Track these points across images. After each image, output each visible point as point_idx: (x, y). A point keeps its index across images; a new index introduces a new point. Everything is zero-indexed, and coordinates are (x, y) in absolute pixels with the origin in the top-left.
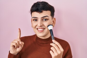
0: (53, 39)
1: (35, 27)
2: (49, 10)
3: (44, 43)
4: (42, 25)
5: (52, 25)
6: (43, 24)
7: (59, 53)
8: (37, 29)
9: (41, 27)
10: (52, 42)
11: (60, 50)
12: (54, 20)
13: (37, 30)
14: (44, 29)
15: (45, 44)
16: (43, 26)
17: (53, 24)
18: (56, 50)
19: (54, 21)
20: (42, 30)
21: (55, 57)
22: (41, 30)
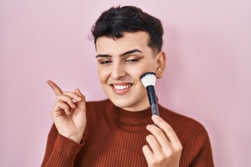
0: (155, 114)
1: (106, 82)
2: (142, 30)
3: (135, 123)
4: (123, 74)
5: (155, 74)
6: (125, 72)
7: (168, 153)
8: (112, 85)
9: (122, 80)
10: (152, 123)
11: (171, 147)
12: (162, 57)
13: (111, 88)
14: (132, 84)
15: (138, 125)
16: (127, 77)
17: (160, 70)
18: (160, 145)
19: (162, 59)
20: (125, 87)
21: (155, 164)
22: (122, 87)
